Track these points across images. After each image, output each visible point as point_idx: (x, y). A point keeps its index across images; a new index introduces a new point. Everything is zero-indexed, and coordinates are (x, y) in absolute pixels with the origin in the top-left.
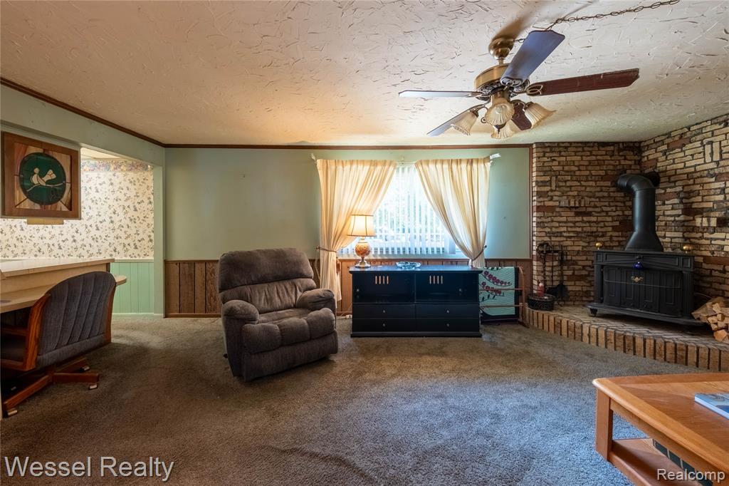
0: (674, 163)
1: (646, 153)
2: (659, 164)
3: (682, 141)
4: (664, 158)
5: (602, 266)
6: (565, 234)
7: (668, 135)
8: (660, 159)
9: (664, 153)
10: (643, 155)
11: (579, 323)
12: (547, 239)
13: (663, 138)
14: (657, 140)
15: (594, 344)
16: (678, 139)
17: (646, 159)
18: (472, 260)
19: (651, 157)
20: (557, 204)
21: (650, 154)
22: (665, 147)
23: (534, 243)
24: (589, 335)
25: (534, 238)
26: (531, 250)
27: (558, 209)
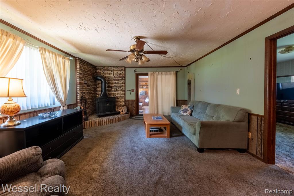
0: (105, 75)
1: (98, 70)
2: (101, 74)
3: (107, 70)
4: (103, 73)
5: (99, 102)
6: (86, 93)
7: (104, 67)
8: (102, 73)
9: (103, 71)
10: (97, 70)
11: (101, 120)
12: (82, 95)
13: (102, 67)
14: (101, 67)
15: (106, 125)
16: (106, 68)
17: (98, 72)
18: (63, 107)
19: (99, 72)
20: (83, 82)
21: (99, 71)
22: (103, 70)
23: (78, 97)
24: (105, 123)
25: (78, 95)
26: (77, 100)
27: (84, 84)
